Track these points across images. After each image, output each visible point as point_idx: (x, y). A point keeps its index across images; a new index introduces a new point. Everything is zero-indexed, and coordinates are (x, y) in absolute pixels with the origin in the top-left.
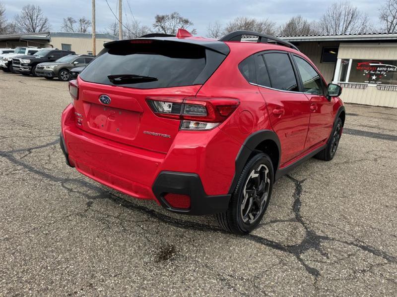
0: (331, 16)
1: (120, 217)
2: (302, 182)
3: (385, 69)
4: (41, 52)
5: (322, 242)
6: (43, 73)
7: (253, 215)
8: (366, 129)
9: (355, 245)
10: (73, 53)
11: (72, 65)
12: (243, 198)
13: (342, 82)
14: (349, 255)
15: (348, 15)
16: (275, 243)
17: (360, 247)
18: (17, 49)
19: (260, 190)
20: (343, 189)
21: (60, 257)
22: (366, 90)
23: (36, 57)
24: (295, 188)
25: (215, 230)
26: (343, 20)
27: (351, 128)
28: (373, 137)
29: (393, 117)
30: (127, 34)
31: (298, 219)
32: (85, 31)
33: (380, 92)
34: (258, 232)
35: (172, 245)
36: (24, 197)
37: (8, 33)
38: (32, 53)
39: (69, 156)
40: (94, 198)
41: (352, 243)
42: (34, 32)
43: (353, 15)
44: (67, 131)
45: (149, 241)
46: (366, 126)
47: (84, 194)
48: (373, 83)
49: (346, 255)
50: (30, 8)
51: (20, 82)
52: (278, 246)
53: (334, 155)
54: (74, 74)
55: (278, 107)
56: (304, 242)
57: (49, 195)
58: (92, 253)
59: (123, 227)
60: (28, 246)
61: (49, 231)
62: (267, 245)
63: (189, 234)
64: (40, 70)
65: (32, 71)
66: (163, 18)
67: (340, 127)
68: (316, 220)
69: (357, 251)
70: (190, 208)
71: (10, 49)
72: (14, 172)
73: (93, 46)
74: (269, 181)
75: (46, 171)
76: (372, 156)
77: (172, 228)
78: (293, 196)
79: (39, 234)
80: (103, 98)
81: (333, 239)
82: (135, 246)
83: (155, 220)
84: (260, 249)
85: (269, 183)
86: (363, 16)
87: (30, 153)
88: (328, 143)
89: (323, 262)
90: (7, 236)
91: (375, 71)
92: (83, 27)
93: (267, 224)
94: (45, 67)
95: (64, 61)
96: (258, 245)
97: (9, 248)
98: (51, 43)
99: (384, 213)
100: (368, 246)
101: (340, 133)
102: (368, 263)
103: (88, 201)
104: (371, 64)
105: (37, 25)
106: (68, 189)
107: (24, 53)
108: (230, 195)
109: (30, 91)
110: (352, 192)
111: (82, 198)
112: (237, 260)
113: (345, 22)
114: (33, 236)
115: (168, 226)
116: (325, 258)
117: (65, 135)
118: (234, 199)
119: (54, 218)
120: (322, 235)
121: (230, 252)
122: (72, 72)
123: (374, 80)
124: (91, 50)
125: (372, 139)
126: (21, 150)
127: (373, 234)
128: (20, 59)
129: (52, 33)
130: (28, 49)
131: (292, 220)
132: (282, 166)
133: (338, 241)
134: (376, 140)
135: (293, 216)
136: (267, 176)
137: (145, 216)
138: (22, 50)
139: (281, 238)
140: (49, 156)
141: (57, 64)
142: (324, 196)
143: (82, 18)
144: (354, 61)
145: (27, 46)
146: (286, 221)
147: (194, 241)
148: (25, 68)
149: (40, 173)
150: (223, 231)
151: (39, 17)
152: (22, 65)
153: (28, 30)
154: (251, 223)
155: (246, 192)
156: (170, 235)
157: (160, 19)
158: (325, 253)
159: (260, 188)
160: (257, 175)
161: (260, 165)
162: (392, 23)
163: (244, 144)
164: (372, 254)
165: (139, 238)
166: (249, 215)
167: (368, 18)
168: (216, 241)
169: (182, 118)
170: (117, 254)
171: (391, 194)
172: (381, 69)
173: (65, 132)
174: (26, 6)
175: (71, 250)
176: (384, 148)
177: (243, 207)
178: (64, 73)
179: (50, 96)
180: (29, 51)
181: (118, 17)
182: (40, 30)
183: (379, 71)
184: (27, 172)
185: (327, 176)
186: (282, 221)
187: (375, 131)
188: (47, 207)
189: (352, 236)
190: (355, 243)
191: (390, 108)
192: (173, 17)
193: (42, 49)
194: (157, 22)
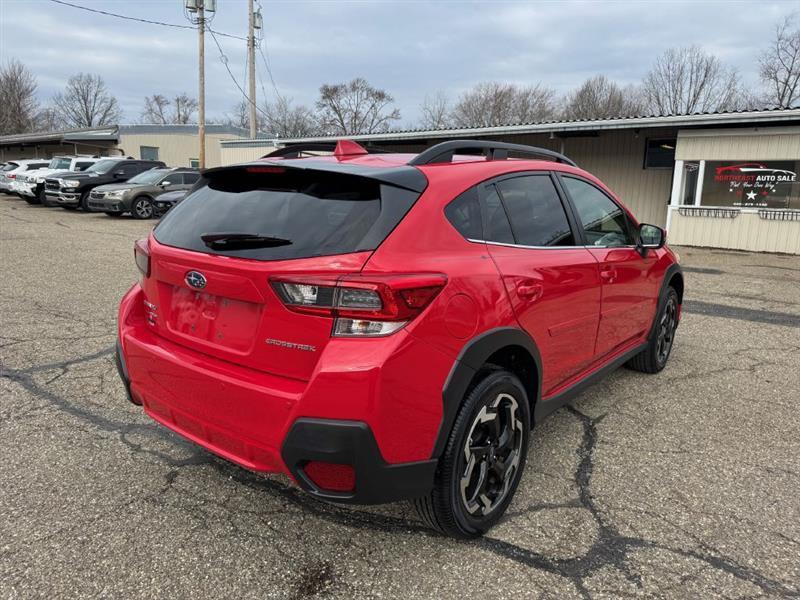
0: (663, 73)
1: (229, 504)
2: (598, 420)
3: (773, 178)
4: (99, 165)
5: (630, 551)
6: (102, 205)
7: (488, 498)
8: (736, 303)
9: (697, 556)
10: (162, 165)
11: (159, 189)
12: (466, 463)
13: (688, 206)
14: (684, 579)
15: (698, 70)
16: (535, 554)
17: (707, 560)
18: (54, 161)
19: (501, 445)
20: (681, 435)
21: (105, 591)
22: (737, 220)
23: (91, 175)
24: (583, 434)
25: (415, 530)
26: (689, 81)
27: (707, 302)
28: (751, 320)
29: (795, 275)
30: (267, 123)
31: (585, 501)
32: (186, 119)
33: (766, 224)
34: (500, 533)
35: (327, 563)
36: (47, 465)
37: (40, 127)
38: (83, 166)
39: (132, 384)
40: (182, 464)
41: (691, 553)
42: (90, 125)
43: (708, 70)
44: (128, 337)
45: (282, 554)
46: (737, 296)
47: (162, 457)
48: (750, 206)
49: (677, 579)
50: (83, 80)
51: (58, 223)
52: (539, 562)
53: (665, 361)
54: (161, 205)
55: (529, 282)
56: (594, 550)
57: (94, 460)
58: (168, 582)
59: (233, 525)
60: (47, 568)
61: (88, 536)
62: (518, 559)
63: (363, 538)
64: (97, 200)
65: (82, 201)
66: (335, 90)
67: (674, 304)
68: (621, 503)
69: (701, 570)
70: (354, 491)
71: (42, 161)
72: (32, 413)
73: (200, 149)
74: (520, 425)
75: (92, 409)
76: (746, 362)
77: (330, 526)
78: (577, 452)
79: (68, 542)
80: (193, 278)
81: (654, 544)
82: (253, 566)
83: (297, 510)
84: (504, 568)
85: (521, 429)
86: (728, 71)
87: (66, 371)
88: (650, 337)
89: (629, 595)
90: (7, 547)
91: (753, 182)
92: (182, 113)
93: (521, 513)
94: (107, 194)
95: (144, 180)
96: (498, 559)
97: (10, 573)
98: (119, 146)
99: (763, 484)
100: (725, 558)
101: (674, 316)
102: (723, 596)
103: (168, 469)
104: (743, 170)
105: (96, 110)
106: (133, 446)
107: (67, 167)
108: (436, 460)
109: (76, 243)
110: (698, 440)
111: (158, 464)
112: (454, 592)
113: (693, 85)
114: (57, 546)
115: (322, 523)
116: (634, 585)
117: (125, 344)
118: (445, 467)
119: (101, 507)
120: (632, 535)
121: (441, 574)
122: (158, 202)
123: (751, 200)
124: (197, 156)
125: (748, 323)
126: (49, 367)
127: (736, 532)
128: (60, 180)
129: (123, 127)
130: (75, 161)
131: (571, 504)
132: (548, 393)
133: (662, 547)
134: (755, 324)
135: (575, 494)
136: (516, 416)
137: (277, 502)
138: (64, 162)
139: (547, 544)
140: (101, 377)
141: (131, 186)
142: (642, 450)
143: (179, 96)
144: (709, 164)
145: (73, 154)
146: (560, 506)
147: (370, 553)
148: (68, 197)
149: (81, 413)
150: (432, 532)
151: (99, 96)
152: (64, 190)
153: (79, 121)
154: (485, 513)
155: (471, 452)
156: (324, 540)
157: (330, 93)
158: (635, 575)
159: (502, 441)
160: (492, 416)
161: (496, 396)
162: (786, 83)
163: (459, 357)
164: (732, 575)
165: (261, 547)
166: (479, 498)
167: (738, 75)
168: (416, 554)
169: (336, 314)
170: (217, 583)
171: (779, 444)
172: (763, 179)
173: (124, 338)
174: (75, 75)
175: (128, 575)
176: (772, 344)
177: (465, 482)
178: (142, 203)
179: (113, 250)
180: (78, 164)
181: (248, 93)
182: (102, 120)
183: (761, 182)
184: (57, 412)
185: (650, 408)
186: (551, 507)
187: (755, 305)
188: (89, 485)
189: (694, 537)
190: (697, 551)
191: (789, 254)
192: (354, 88)
193: (103, 158)
194: (324, 98)
